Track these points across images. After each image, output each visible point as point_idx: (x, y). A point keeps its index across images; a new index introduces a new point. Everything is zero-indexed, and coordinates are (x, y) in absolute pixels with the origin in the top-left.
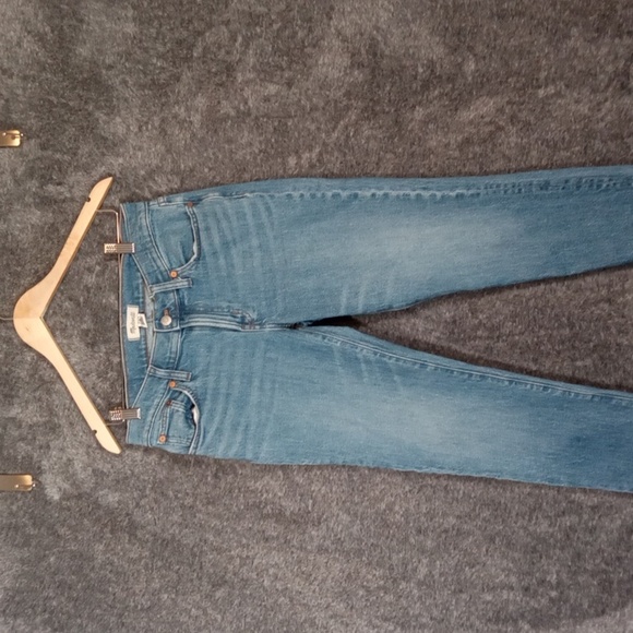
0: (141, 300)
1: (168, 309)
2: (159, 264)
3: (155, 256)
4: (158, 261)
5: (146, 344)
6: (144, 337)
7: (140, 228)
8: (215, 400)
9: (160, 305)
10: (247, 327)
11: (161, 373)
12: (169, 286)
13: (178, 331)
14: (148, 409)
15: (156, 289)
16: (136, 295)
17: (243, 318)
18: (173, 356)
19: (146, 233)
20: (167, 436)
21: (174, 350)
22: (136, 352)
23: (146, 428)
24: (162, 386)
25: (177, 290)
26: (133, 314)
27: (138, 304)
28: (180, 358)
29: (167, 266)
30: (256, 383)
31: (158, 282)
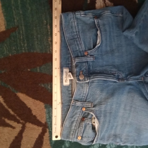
0: (70, 65)
1: (83, 71)
2: (80, 47)
3: (79, 43)
4: (80, 46)
5: (71, 88)
6: (71, 84)
7: (72, 27)
8: (105, 116)
9: (79, 68)
10: (120, 80)
11: (78, 104)
12: (84, 59)
13: (86, 83)
14: (72, 122)
15: (77, 60)
16: (68, 62)
17: (118, 76)
18: (84, 95)
19: (75, 30)
20: (82, 137)
21: (85, 92)
22: (67, 91)
23: (72, 133)
24: (79, 110)
25: (87, 62)
26: (66, 73)
27: (68, 67)
28: (87, 96)
29: (84, 49)
30: (122, 106)
31: (77, 56)
